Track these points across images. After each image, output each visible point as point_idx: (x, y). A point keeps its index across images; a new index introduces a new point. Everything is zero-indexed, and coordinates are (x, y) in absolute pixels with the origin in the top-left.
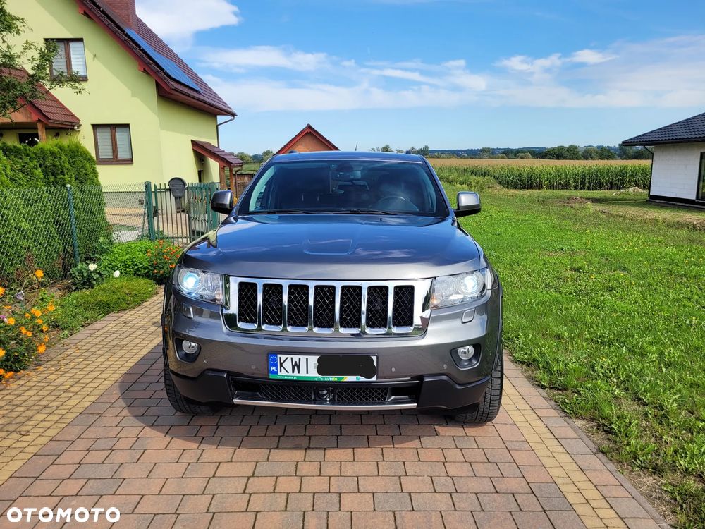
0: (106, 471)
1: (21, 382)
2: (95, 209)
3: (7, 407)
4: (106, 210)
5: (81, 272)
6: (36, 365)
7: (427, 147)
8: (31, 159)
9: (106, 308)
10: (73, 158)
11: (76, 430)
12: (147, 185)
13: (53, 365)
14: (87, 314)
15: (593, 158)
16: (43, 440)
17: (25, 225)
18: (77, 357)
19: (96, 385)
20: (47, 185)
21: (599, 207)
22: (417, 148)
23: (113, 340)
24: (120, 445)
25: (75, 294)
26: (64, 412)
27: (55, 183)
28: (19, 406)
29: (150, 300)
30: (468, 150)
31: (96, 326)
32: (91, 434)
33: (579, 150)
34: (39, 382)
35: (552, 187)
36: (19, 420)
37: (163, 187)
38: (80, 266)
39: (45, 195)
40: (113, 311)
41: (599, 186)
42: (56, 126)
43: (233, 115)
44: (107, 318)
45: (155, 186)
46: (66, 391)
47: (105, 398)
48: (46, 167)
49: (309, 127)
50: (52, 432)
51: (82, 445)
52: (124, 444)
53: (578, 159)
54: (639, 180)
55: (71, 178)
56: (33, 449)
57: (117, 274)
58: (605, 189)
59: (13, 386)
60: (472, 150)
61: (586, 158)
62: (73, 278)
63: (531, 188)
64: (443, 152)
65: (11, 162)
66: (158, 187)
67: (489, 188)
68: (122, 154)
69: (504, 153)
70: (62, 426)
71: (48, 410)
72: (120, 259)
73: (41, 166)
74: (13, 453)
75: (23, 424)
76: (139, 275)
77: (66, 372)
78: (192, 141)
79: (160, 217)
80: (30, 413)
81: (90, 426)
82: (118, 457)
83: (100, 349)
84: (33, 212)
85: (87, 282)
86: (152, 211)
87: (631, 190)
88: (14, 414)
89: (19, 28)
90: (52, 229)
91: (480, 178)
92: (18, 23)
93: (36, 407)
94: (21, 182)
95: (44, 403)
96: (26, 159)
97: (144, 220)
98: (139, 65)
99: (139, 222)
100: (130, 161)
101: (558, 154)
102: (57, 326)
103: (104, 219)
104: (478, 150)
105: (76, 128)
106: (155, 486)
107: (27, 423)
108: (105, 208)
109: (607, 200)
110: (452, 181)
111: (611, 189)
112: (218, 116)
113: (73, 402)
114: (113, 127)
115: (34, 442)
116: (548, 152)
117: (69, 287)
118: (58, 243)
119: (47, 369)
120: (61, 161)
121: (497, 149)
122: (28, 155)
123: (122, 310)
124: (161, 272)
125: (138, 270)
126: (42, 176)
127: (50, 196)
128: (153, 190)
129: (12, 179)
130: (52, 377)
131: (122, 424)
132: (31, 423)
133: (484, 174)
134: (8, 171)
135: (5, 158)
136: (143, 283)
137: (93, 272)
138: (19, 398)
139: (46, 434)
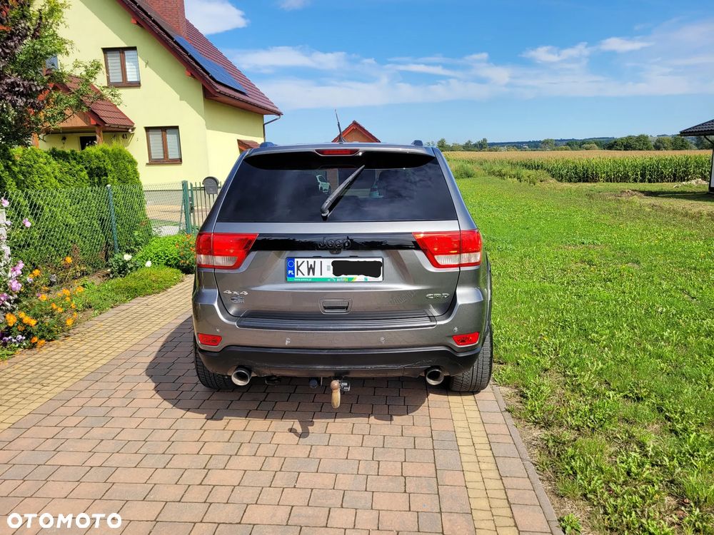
0: (102, 411)
1: (51, 349)
2: (136, 206)
3: (37, 366)
4: (147, 207)
5: (117, 261)
6: (66, 337)
7: (485, 140)
8: (78, 163)
9: (133, 293)
10: (116, 160)
11: (86, 384)
12: (184, 184)
13: (80, 337)
14: (117, 298)
15: (666, 148)
16: (59, 390)
17: (72, 221)
18: (100, 331)
19: (109, 352)
20: (93, 184)
21: (652, 200)
22: (474, 141)
23: (133, 319)
24: (116, 395)
25: (113, 281)
26: (80, 371)
27: (99, 183)
28: (46, 366)
29: (174, 287)
30: (530, 142)
31: (123, 307)
32: (97, 386)
33: (650, 139)
34: (66, 349)
35: (609, 180)
36: (43, 376)
37: (198, 186)
38: (117, 256)
39: (90, 194)
40: (140, 295)
41: (661, 178)
42: (112, 129)
43: (279, 114)
44: (134, 301)
45: (191, 185)
46: (86, 356)
47: (114, 362)
48: (91, 169)
49: (355, 123)
50: (66, 385)
51: (87, 394)
52: (119, 394)
53: (648, 149)
54: (705, 172)
55: (113, 178)
56: (49, 396)
57: (149, 264)
58: (668, 181)
59: (45, 351)
60: (534, 142)
61: (657, 148)
62: (110, 267)
63: (587, 181)
64: (502, 144)
65: (60, 165)
66: (194, 186)
67: (541, 181)
68: (173, 154)
69: (568, 144)
70: (75, 381)
71: (68, 369)
72: (154, 251)
73: (86, 168)
74: (35, 397)
75: (46, 378)
76: (170, 265)
77: (88, 342)
78: (238, 140)
79: (196, 213)
80: (53, 371)
81: (97, 381)
82: (111, 403)
83: (120, 325)
84: (79, 209)
85: (123, 270)
86: (189, 208)
87: (693, 182)
88: (41, 372)
89: (68, 50)
90: (96, 224)
91: (532, 172)
92: (67, 46)
93: (60, 367)
94: (68, 183)
95: (66, 364)
96: (73, 162)
97: (181, 216)
98: (187, 70)
99: (176, 217)
100: (179, 161)
101: (627, 145)
102: (91, 307)
103: (144, 215)
104: (540, 142)
105: (130, 130)
106: (134, 423)
107: (50, 378)
108: (146, 205)
109: (664, 193)
110: (504, 175)
111: (674, 181)
112: (265, 116)
113: (88, 364)
114: (164, 129)
115: (52, 390)
116: (616, 142)
117: (108, 275)
118: (101, 237)
119: (74, 339)
120: (105, 164)
121: (562, 140)
122: (75, 159)
123: (147, 295)
124: (187, 262)
125: (168, 260)
126: (87, 177)
127: (95, 195)
128: (189, 188)
129: (60, 181)
130: (77, 345)
131: (122, 381)
132: (52, 378)
133: (537, 167)
134: (57, 173)
135: (55, 162)
136: (169, 272)
137: (128, 262)
138: (48, 360)
139: (62, 385)
